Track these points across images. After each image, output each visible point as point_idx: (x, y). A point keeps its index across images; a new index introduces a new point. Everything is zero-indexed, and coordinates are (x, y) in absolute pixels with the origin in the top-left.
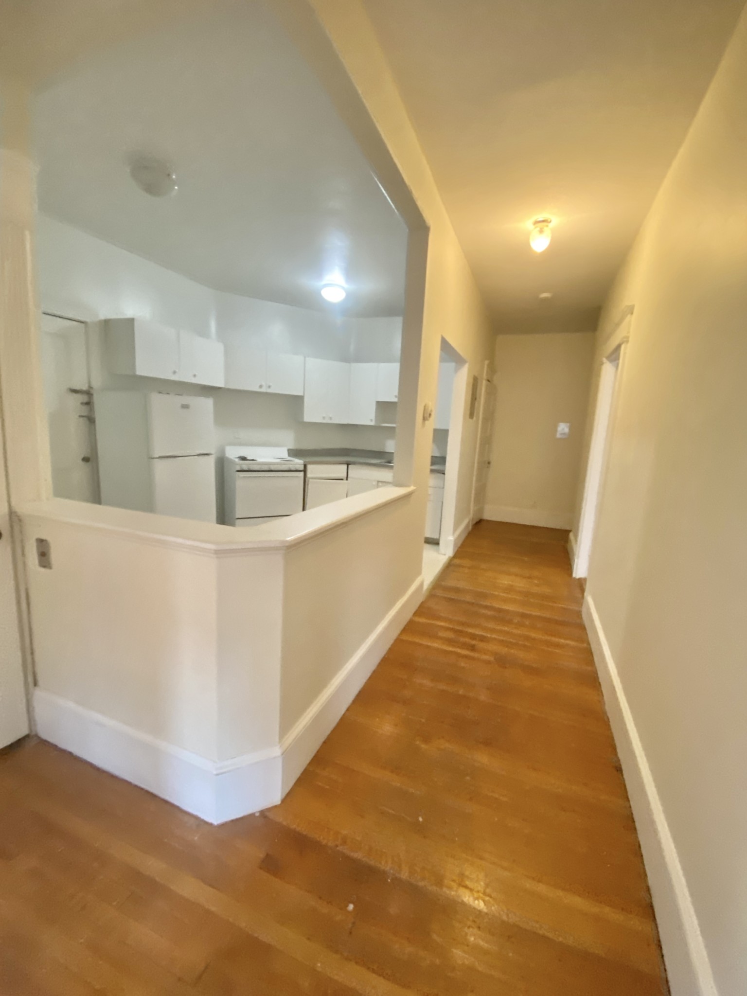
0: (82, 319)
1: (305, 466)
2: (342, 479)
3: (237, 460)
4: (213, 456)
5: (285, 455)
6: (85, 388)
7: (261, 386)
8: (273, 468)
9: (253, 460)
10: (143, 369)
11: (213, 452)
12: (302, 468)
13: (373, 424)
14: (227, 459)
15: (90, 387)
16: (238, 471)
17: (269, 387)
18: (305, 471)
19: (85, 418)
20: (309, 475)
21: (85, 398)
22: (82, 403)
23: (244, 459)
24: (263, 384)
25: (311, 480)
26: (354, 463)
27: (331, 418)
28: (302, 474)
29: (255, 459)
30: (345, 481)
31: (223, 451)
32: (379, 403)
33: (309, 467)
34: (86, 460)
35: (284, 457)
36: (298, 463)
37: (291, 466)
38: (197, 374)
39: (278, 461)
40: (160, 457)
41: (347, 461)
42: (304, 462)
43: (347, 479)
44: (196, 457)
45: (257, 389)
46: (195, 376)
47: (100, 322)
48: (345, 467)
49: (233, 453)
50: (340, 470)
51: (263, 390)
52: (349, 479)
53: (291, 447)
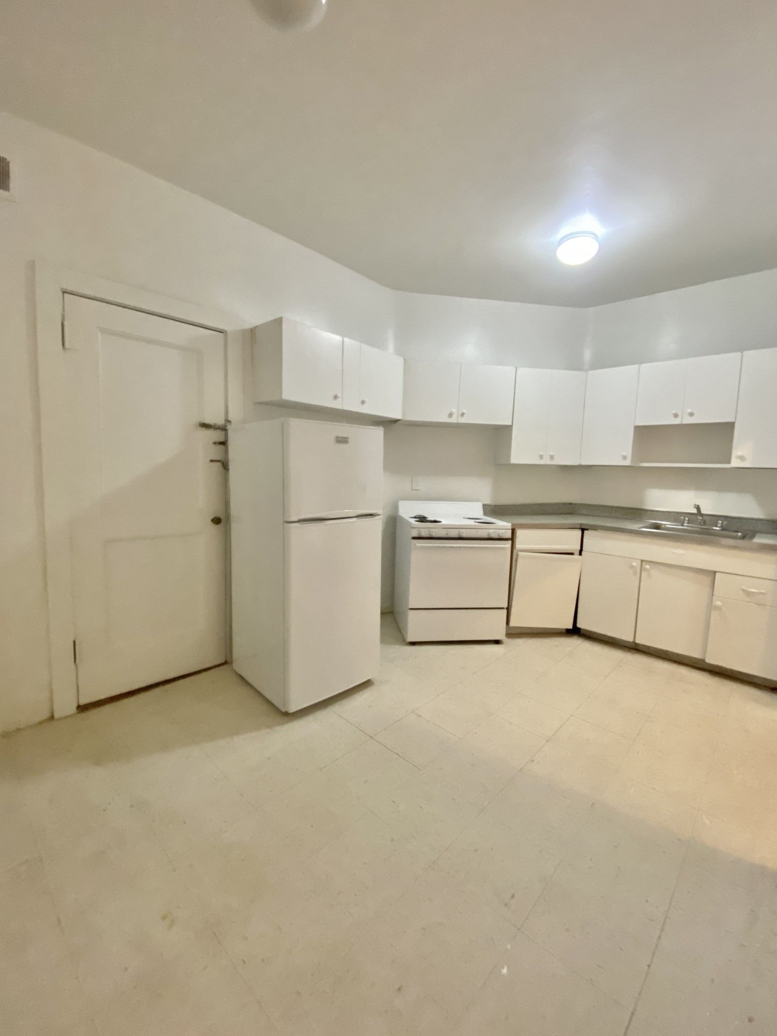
0: (221, 327)
1: (513, 531)
2: (572, 554)
3: (413, 521)
4: (381, 517)
5: (478, 512)
6: (220, 421)
7: (451, 415)
8: (465, 534)
9: (435, 521)
10: (291, 392)
11: (380, 512)
12: (509, 535)
13: (627, 463)
14: (402, 519)
15: (228, 421)
16: (414, 538)
17: (463, 415)
18: (513, 539)
19: (219, 464)
20: (518, 546)
21: (218, 436)
22: (215, 443)
23: (422, 519)
24: (454, 410)
25: (520, 554)
26: (595, 528)
27: (552, 457)
28: (508, 545)
29: (438, 520)
30: (576, 557)
31: (396, 507)
32: (637, 428)
33: (520, 533)
34: (217, 521)
35: (478, 517)
36: (502, 526)
37: (491, 531)
38: (366, 400)
39: (472, 522)
40: (299, 521)
41: (581, 524)
42: (513, 525)
43: (580, 554)
44: (355, 519)
45: (444, 419)
46: (363, 402)
47: (244, 331)
48: (579, 532)
49: (408, 511)
50: (569, 539)
51: (453, 420)
52: (583, 553)
53: (488, 502)
